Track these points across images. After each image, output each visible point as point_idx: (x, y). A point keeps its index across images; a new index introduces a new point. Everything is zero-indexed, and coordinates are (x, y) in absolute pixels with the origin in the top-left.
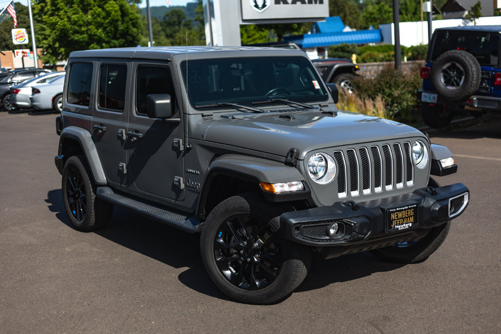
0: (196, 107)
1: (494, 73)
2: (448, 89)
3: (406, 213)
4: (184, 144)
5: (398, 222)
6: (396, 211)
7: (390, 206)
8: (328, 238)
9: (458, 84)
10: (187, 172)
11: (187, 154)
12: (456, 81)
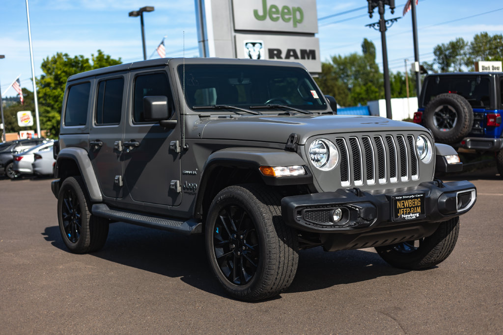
0: (193, 107)
1: (486, 114)
2: (441, 132)
3: (413, 203)
4: (181, 146)
5: (405, 212)
6: (402, 199)
7: (395, 194)
8: (332, 224)
9: (451, 126)
10: (184, 174)
11: (184, 155)
12: (449, 123)
